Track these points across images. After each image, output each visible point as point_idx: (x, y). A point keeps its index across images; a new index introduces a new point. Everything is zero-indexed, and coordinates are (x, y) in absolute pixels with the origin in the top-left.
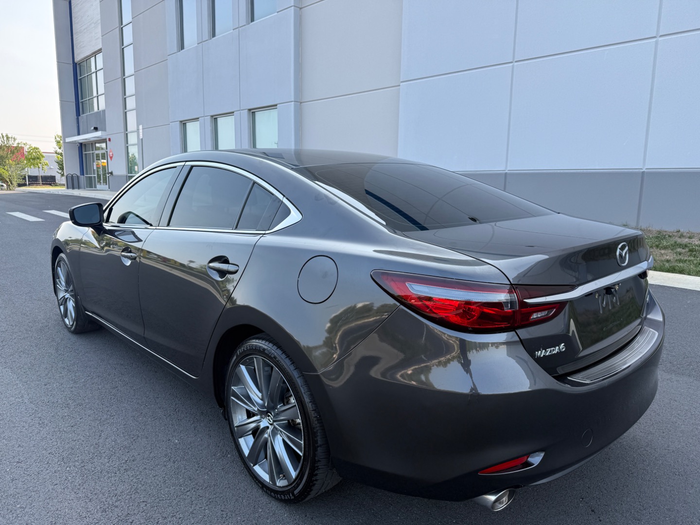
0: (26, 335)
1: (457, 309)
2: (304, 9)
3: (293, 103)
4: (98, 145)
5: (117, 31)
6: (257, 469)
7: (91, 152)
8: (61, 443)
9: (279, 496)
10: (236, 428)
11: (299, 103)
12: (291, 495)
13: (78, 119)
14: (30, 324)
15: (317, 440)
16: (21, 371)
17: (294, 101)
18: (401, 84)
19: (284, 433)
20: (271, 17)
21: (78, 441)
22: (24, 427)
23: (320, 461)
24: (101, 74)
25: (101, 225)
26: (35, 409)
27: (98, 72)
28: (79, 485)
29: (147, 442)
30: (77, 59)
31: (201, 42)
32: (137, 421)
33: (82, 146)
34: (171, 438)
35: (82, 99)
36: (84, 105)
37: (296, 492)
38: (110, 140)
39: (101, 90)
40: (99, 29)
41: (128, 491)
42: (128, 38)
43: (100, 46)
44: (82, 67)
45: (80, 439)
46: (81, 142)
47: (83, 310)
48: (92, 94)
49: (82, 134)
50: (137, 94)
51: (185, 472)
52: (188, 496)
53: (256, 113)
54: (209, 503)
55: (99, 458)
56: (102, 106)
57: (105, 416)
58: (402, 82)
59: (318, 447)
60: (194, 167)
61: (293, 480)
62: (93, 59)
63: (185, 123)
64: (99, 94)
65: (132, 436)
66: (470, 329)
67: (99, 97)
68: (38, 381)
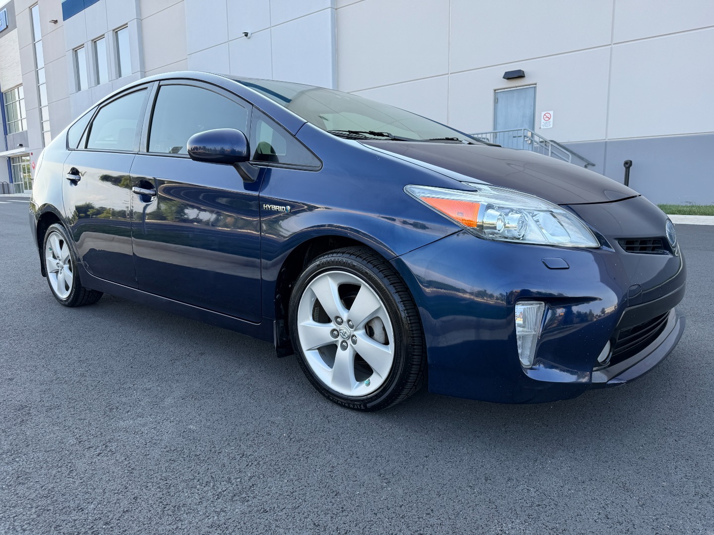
4: (23, 158)
5: (34, 73)
7: (18, 164)
13: (6, 137)
27: (21, 101)
30: (4, 89)
31: (90, 88)
33: (10, 160)
35: (9, 121)
36: (10, 126)
38: (32, 154)
39: (24, 116)
40: (20, 68)
42: (42, 79)
43: (21, 81)
44: (7, 96)
46: (9, 156)
48: (17, 118)
49: (10, 150)
56: (25, 128)
64: (22, 118)
67: (23, 121)
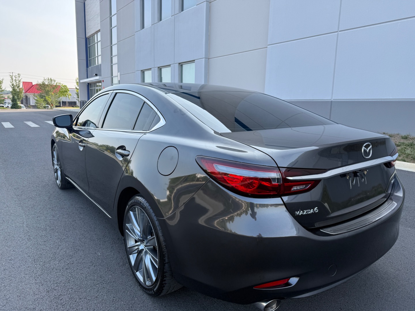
0: (35, 189)
1: (242, 181)
2: (211, 3)
3: (204, 59)
4: (97, 84)
5: (109, 19)
6: (138, 274)
7: (94, 88)
8: (36, 251)
9: (147, 291)
10: (128, 249)
11: (208, 59)
12: (153, 292)
13: (87, 69)
14: (39, 183)
15: (165, 259)
16: (27, 209)
17: (205, 58)
18: (268, 46)
19: (151, 255)
20: (193, 8)
21: (46, 250)
22: (19, 240)
23: (167, 272)
24: (99, 44)
25: (72, 127)
26: (28, 230)
27: (98, 43)
28: (39, 275)
29: (82, 254)
30: (88, 35)
31: (154, 24)
32: (81, 241)
33: (89, 85)
34: (97, 252)
35: (90, 58)
36: (91, 61)
37: (155, 289)
38: (103, 81)
39: (100, 53)
40: (99, 18)
41: (64, 281)
42: (114, 23)
43: (99, 28)
44: (90, 40)
45: (47, 249)
46: (88, 82)
47: (64, 176)
48: (95, 55)
49: (89, 78)
50: (118, 55)
51: (99, 273)
52: (97, 287)
53: (183, 65)
54: (107, 292)
55: (54, 261)
56: (100, 62)
57: (64, 237)
58: (268, 45)
59: (166, 263)
60: (118, 94)
61: (153, 283)
62: (96, 35)
63: (144, 72)
64: (99, 55)
65: (76, 250)
66: (250, 195)
67: (99, 57)
68: (34, 215)
